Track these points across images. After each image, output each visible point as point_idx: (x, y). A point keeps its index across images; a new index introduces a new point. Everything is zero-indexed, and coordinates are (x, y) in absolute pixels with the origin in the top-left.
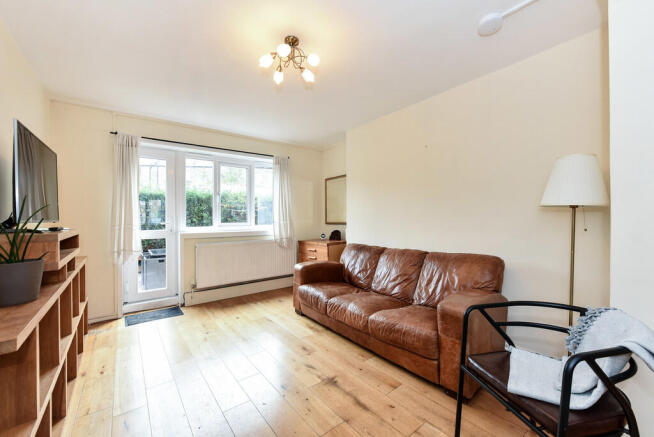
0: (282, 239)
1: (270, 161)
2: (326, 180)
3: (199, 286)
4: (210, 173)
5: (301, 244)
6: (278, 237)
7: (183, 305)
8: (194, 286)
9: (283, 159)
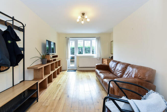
0: (97, 58)
1: (95, 38)
2: (111, 42)
3: (79, 67)
4: (82, 42)
5: (103, 59)
6: (97, 57)
7: (77, 70)
8: (79, 66)
9: (98, 38)
